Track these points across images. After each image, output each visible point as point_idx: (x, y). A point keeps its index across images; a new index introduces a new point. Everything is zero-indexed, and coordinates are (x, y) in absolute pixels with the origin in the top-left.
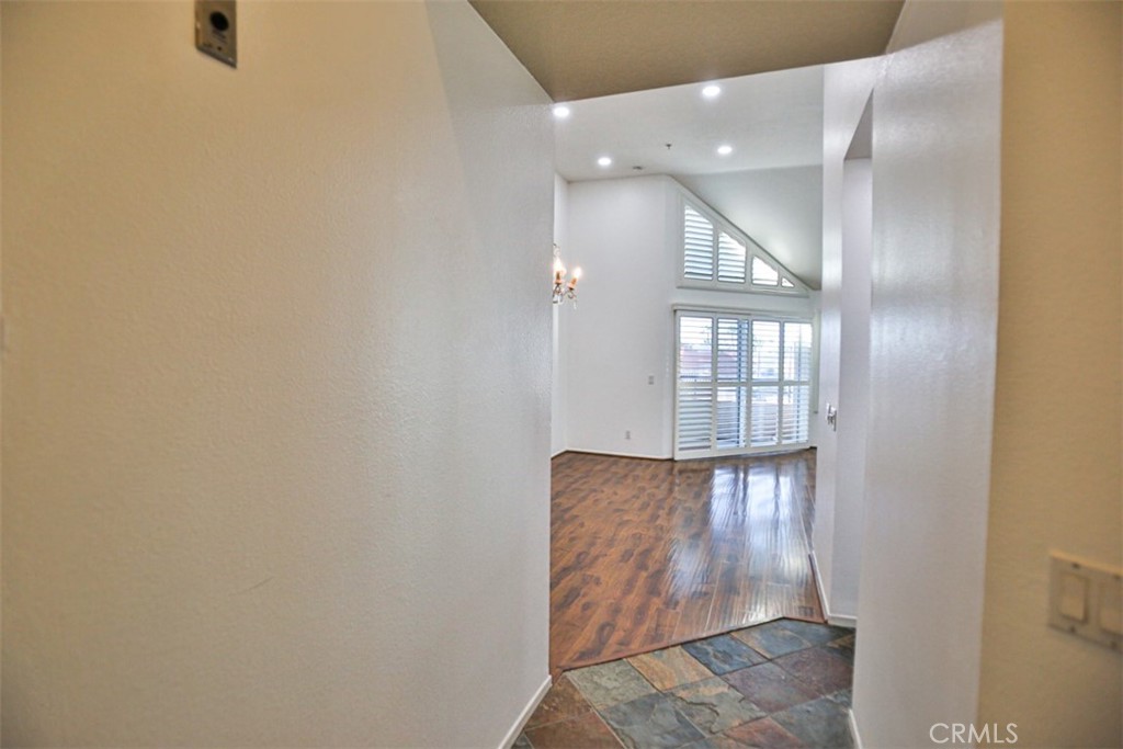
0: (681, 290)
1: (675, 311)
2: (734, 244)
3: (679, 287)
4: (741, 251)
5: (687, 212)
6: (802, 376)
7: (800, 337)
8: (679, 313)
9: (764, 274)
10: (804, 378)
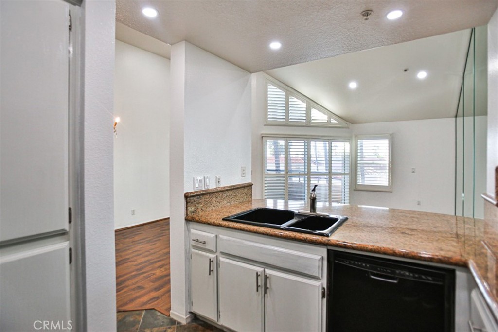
0: (266, 127)
1: (262, 137)
2: (299, 102)
3: (265, 125)
4: (303, 105)
5: (269, 87)
6: (346, 170)
7: (345, 150)
8: (264, 138)
9: (318, 116)
10: (347, 171)
